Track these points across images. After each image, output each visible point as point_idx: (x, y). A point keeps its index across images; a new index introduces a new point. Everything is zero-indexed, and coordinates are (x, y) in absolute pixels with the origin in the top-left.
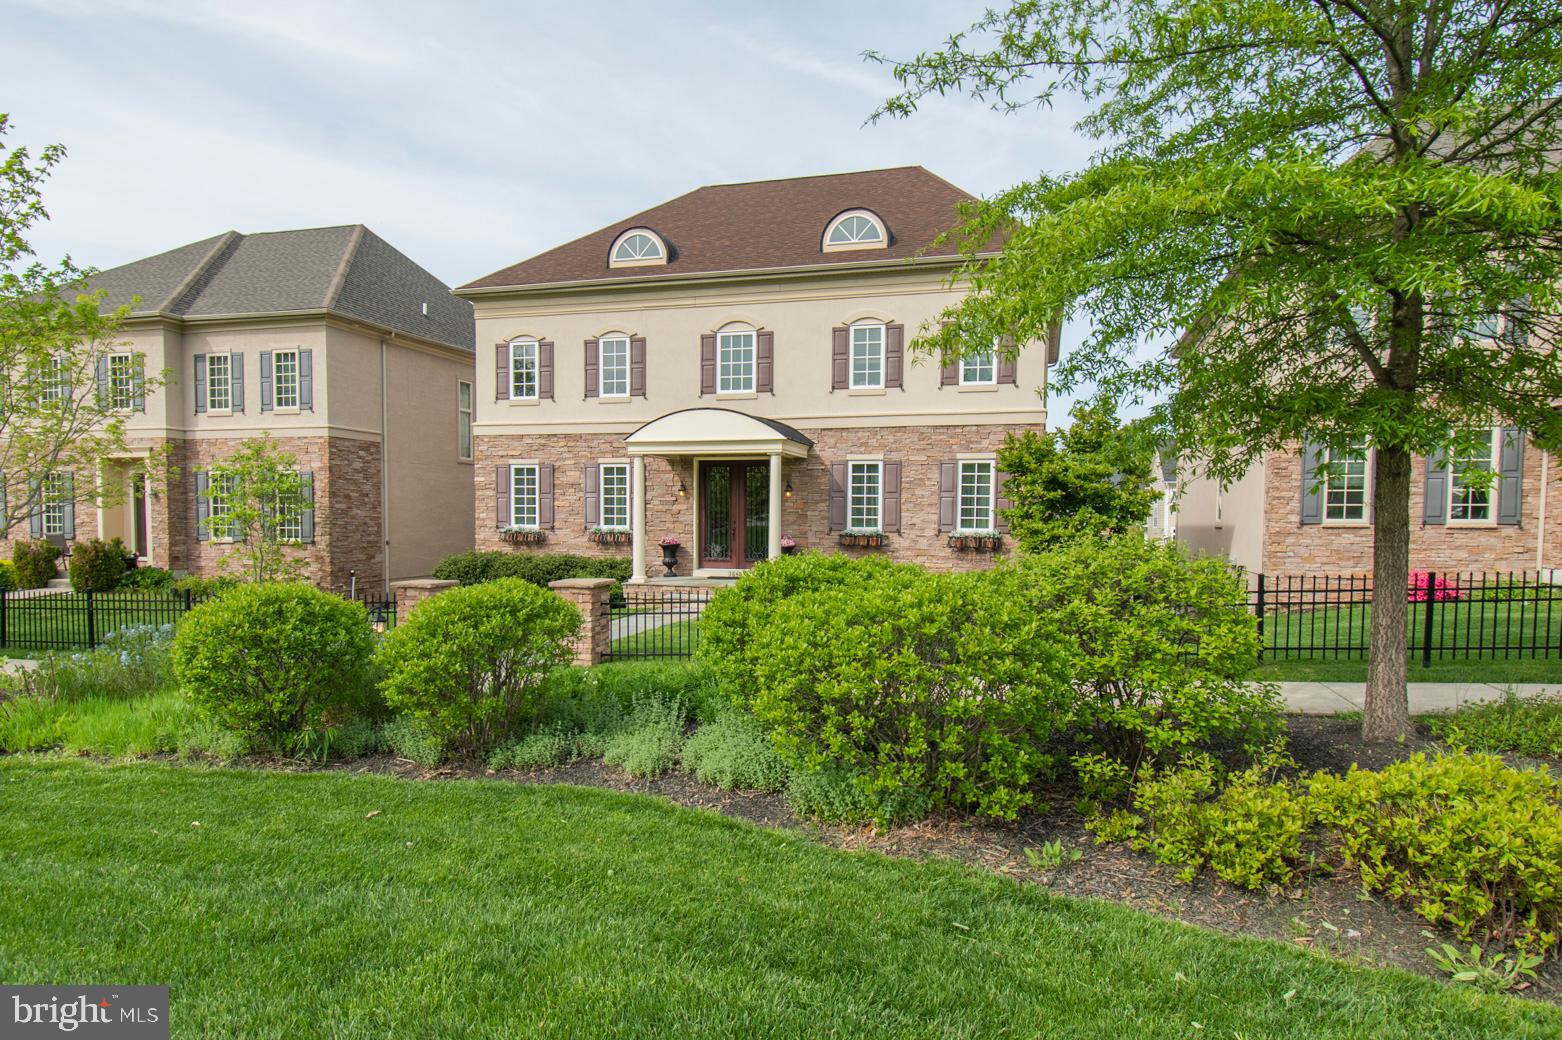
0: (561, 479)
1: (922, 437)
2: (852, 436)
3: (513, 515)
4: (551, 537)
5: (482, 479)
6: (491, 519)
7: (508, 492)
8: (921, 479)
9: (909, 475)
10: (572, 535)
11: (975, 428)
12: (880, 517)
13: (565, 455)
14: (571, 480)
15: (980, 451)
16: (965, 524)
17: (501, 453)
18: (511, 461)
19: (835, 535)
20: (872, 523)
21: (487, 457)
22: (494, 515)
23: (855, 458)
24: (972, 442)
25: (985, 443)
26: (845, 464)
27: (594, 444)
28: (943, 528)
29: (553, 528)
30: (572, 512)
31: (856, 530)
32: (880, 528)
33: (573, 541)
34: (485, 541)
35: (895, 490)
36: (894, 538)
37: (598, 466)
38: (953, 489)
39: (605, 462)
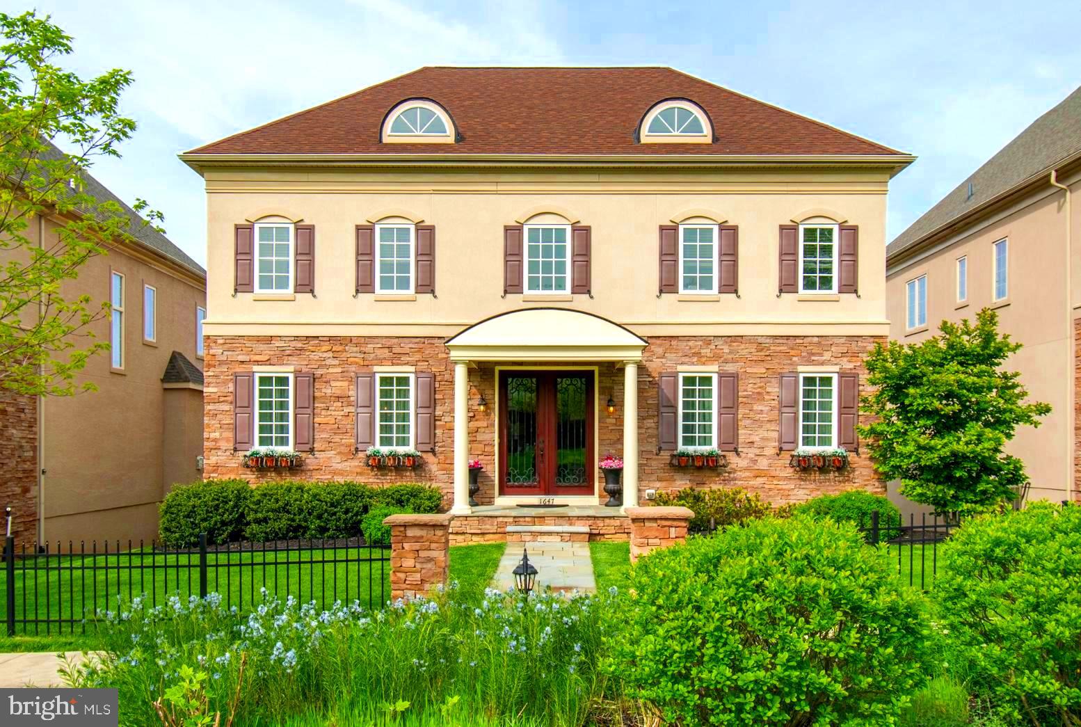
0: (324, 390)
1: (760, 347)
2: (682, 345)
3: (257, 435)
4: (310, 461)
5: (214, 390)
6: (227, 440)
7: (250, 405)
8: (758, 393)
9: (747, 388)
10: (338, 459)
11: (816, 339)
12: (714, 434)
13: (328, 362)
14: (338, 393)
15: (822, 364)
16: (807, 441)
17: (241, 358)
18: (256, 368)
19: (666, 455)
20: (706, 441)
21: (221, 363)
22: (230, 435)
23: (685, 370)
24: (813, 354)
25: (827, 356)
26: (675, 376)
27: (370, 347)
28: (785, 447)
29: (312, 450)
30: (338, 430)
31: (690, 449)
32: (714, 446)
33: (339, 466)
34: (216, 468)
35: (730, 405)
36: (732, 459)
37: (372, 375)
38: (795, 404)
39: (382, 371)
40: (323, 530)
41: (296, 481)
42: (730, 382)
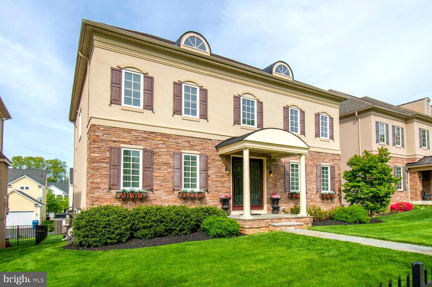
0: (157, 160)
3: (122, 181)
4: (151, 195)
5: (98, 155)
6: (105, 184)
7: (119, 165)
8: (311, 171)
10: (165, 194)
11: (325, 154)
13: (160, 146)
14: (165, 161)
15: (326, 162)
17: (114, 139)
18: (122, 145)
20: (297, 188)
21: (102, 141)
22: (107, 181)
23: (292, 161)
24: (324, 159)
26: (289, 163)
27: (179, 141)
29: (152, 190)
30: (165, 180)
31: (293, 191)
33: (166, 198)
37: (181, 154)
39: (186, 152)
40: (181, 230)
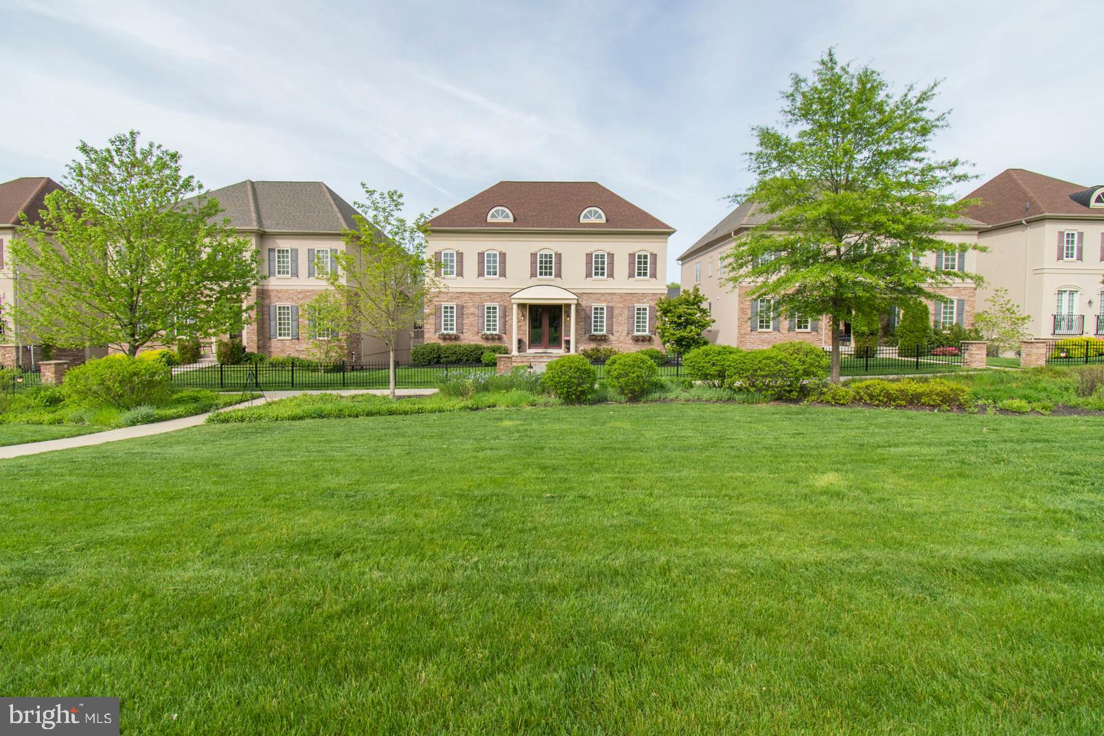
0: (466, 311)
1: (621, 297)
2: (594, 296)
3: (443, 327)
4: (462, 336)
5: (428, 311)
7: (441, 316)
8: (621, 313)
9: (616, 312)
10: (472, 335)
11: (641, 294)
12: (605, 328)
13: (468, 301)
14: (471, 312)
15: (643, 303)
16: (638, 331)
17: (437, 300)
18: (442, 303)
19: (587, 335)
20: (602, 330)
21: (430, 301)
22: (433, 327)
23: (595, 305)
24: (640, 299)
25: (645, 300)
26: (591, 307)
27: (483, 296)
28: (630, 332)
29: (462, 333)
30: (471, 326)
31: (596, 333)
32: (604, 332)
33: (472, 338)
34: (429, 338)
35: (610, 317)
36: (610, 336)
37: (484, 306)
38: (634, 317)
39: (487, 304)
40: (467, 360)
41: (458, 343)
42: (611, 309)
